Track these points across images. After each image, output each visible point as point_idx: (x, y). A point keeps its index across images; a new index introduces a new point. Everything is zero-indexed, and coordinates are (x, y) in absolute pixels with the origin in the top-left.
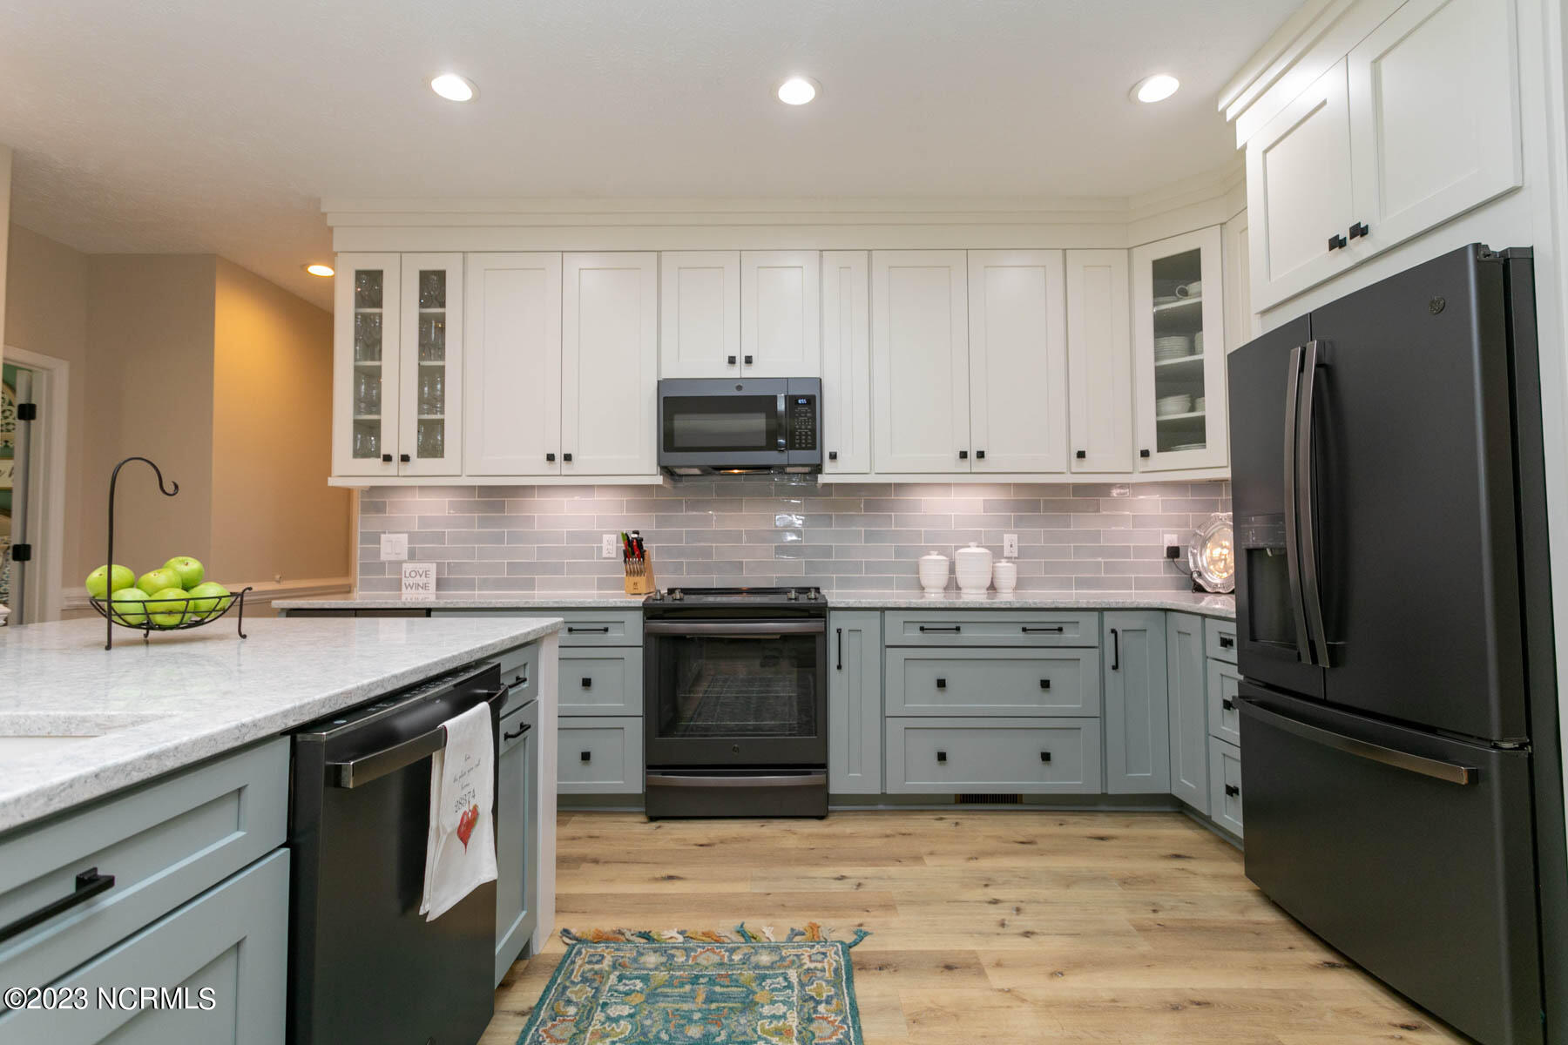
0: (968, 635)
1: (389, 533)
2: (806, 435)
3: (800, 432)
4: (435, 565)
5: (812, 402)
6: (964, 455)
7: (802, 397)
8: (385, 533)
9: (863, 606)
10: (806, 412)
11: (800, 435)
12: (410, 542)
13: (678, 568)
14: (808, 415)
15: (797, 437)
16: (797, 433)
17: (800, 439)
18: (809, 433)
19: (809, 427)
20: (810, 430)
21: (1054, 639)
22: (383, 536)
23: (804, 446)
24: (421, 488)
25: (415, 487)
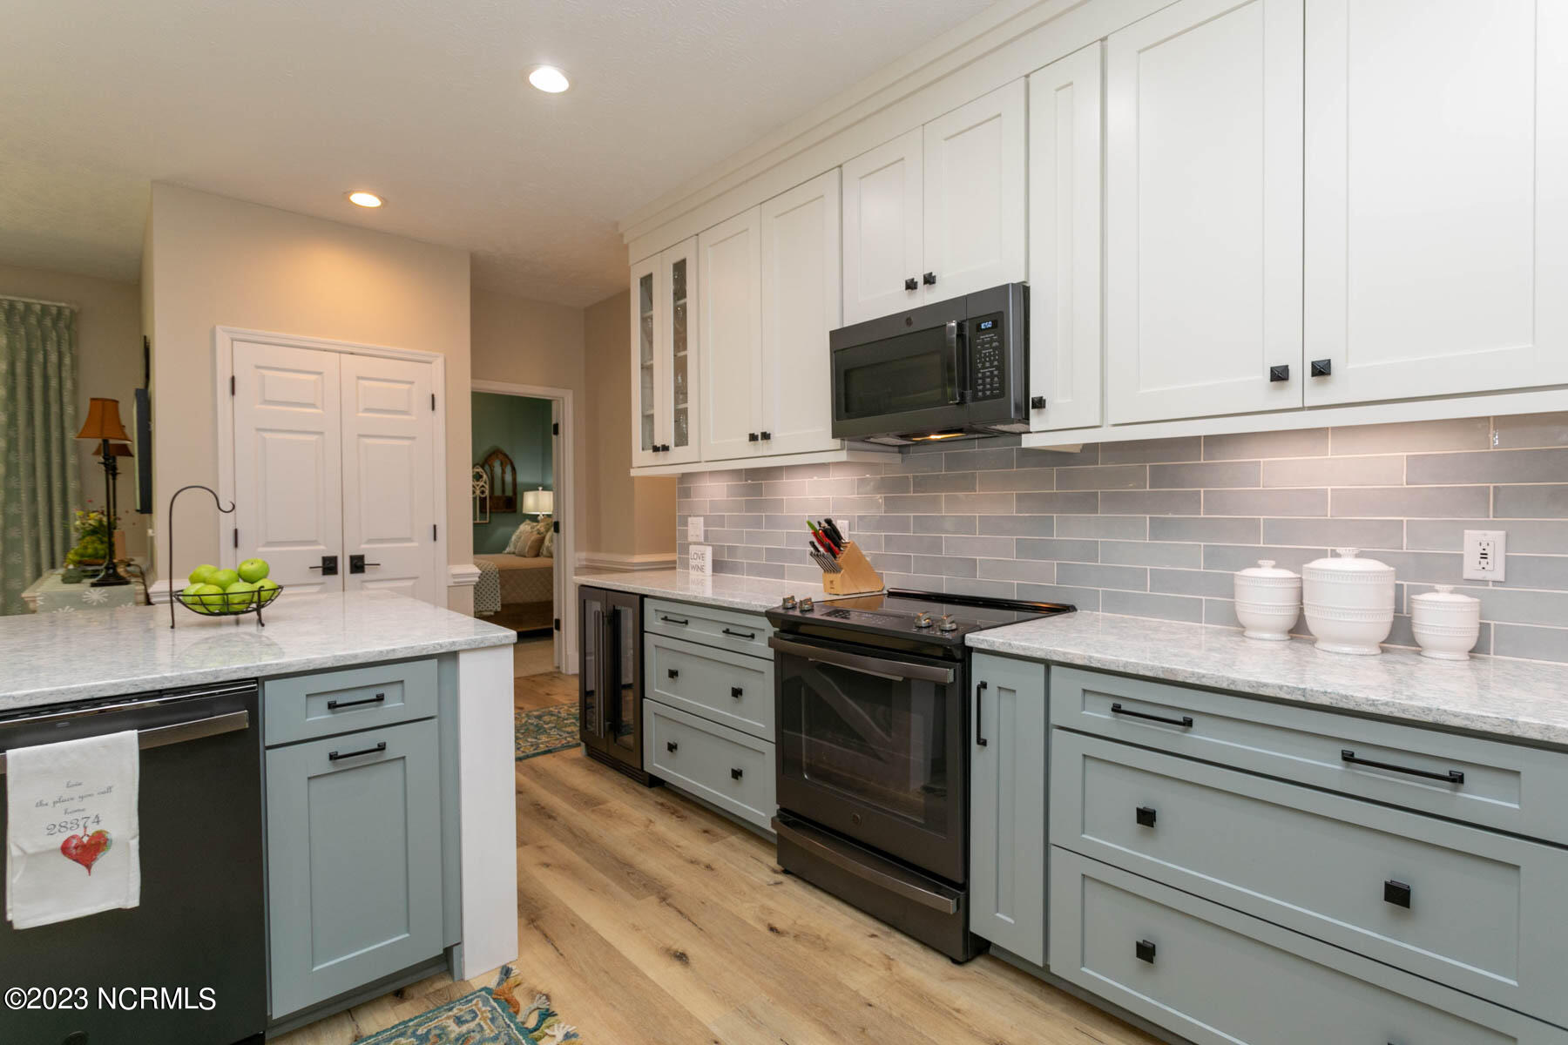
0: (1202, 739)
1: (694, 516)
2: (992, 376)
3: (984, 373)
4: (710, 548)
5: (999, 324)
6: (1279, 375)
7: (985, 318)
8: (690, 516)
9: (1015, 651)
10: (992, 341)
11: (983, 378)
12: (706, 524)
13: (904, 563)
14: (995, 344)
15: (980, 381)
16: (980, 375)
17: (984, 384)
18: (996, 373)
19: (996, 363)
20: (997, 368)
21: (1436, 796)
22: (690, 519)
23: (988, 393)
24: (712, 473)
25: (706, 472)
